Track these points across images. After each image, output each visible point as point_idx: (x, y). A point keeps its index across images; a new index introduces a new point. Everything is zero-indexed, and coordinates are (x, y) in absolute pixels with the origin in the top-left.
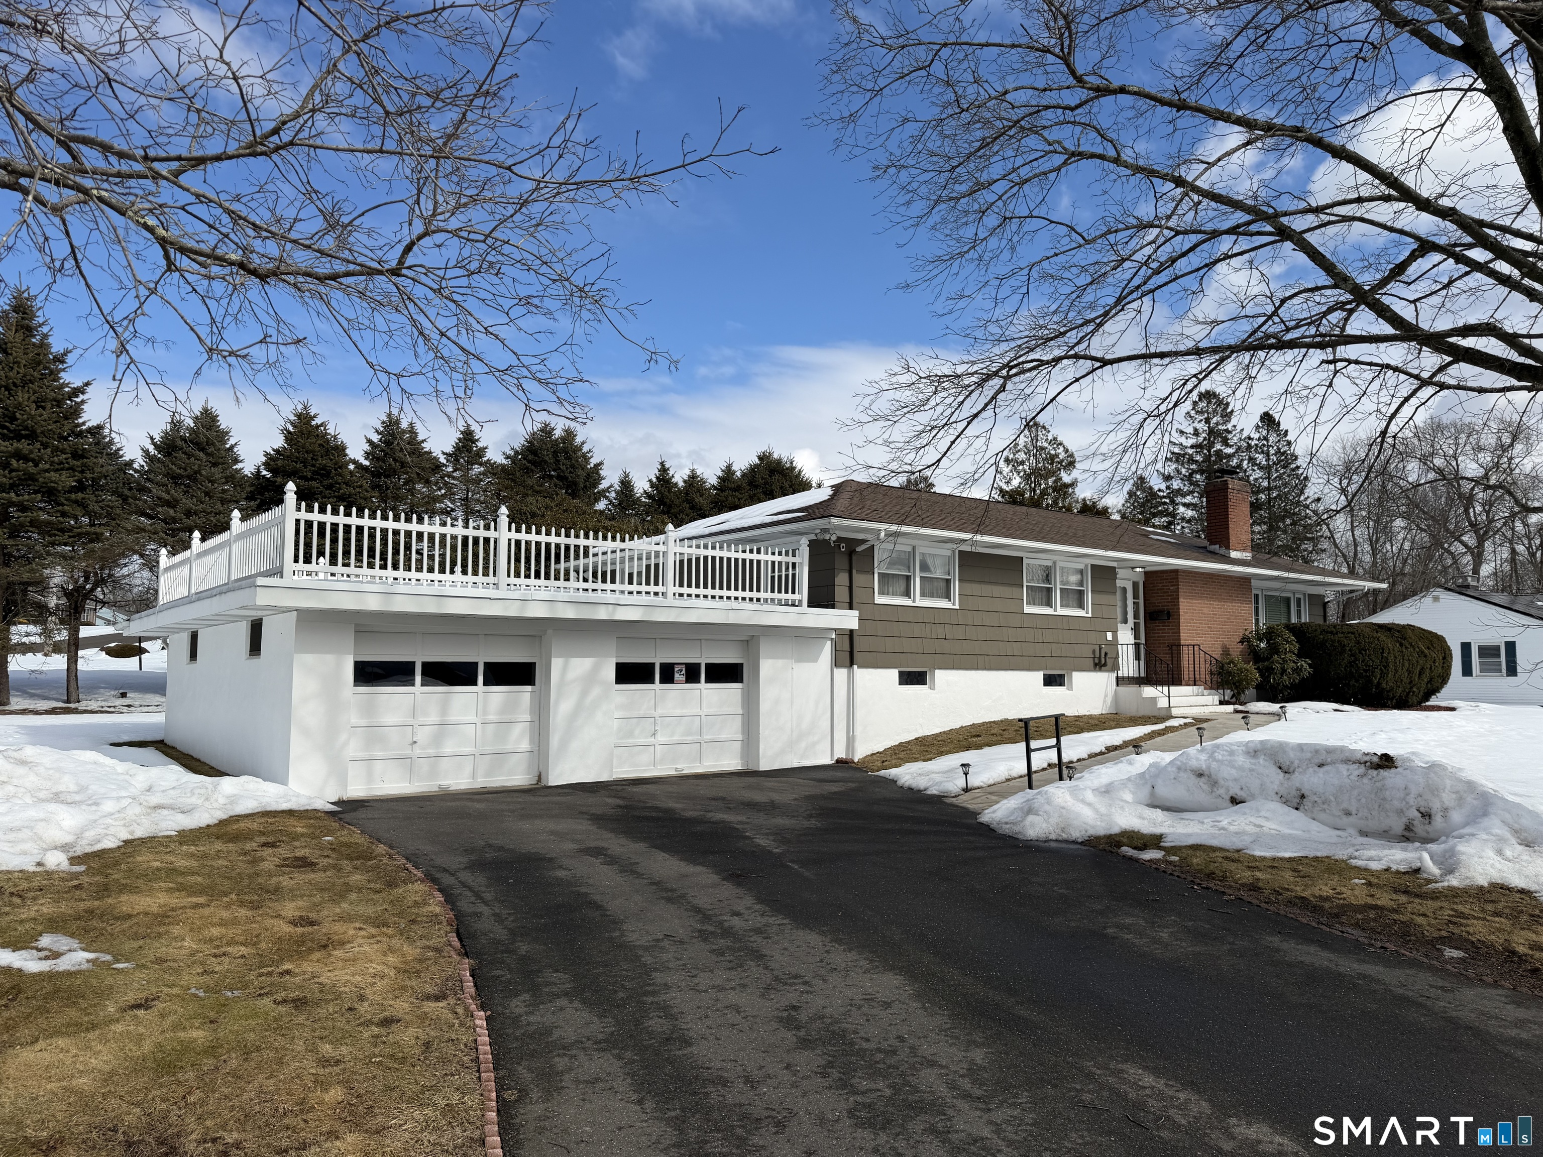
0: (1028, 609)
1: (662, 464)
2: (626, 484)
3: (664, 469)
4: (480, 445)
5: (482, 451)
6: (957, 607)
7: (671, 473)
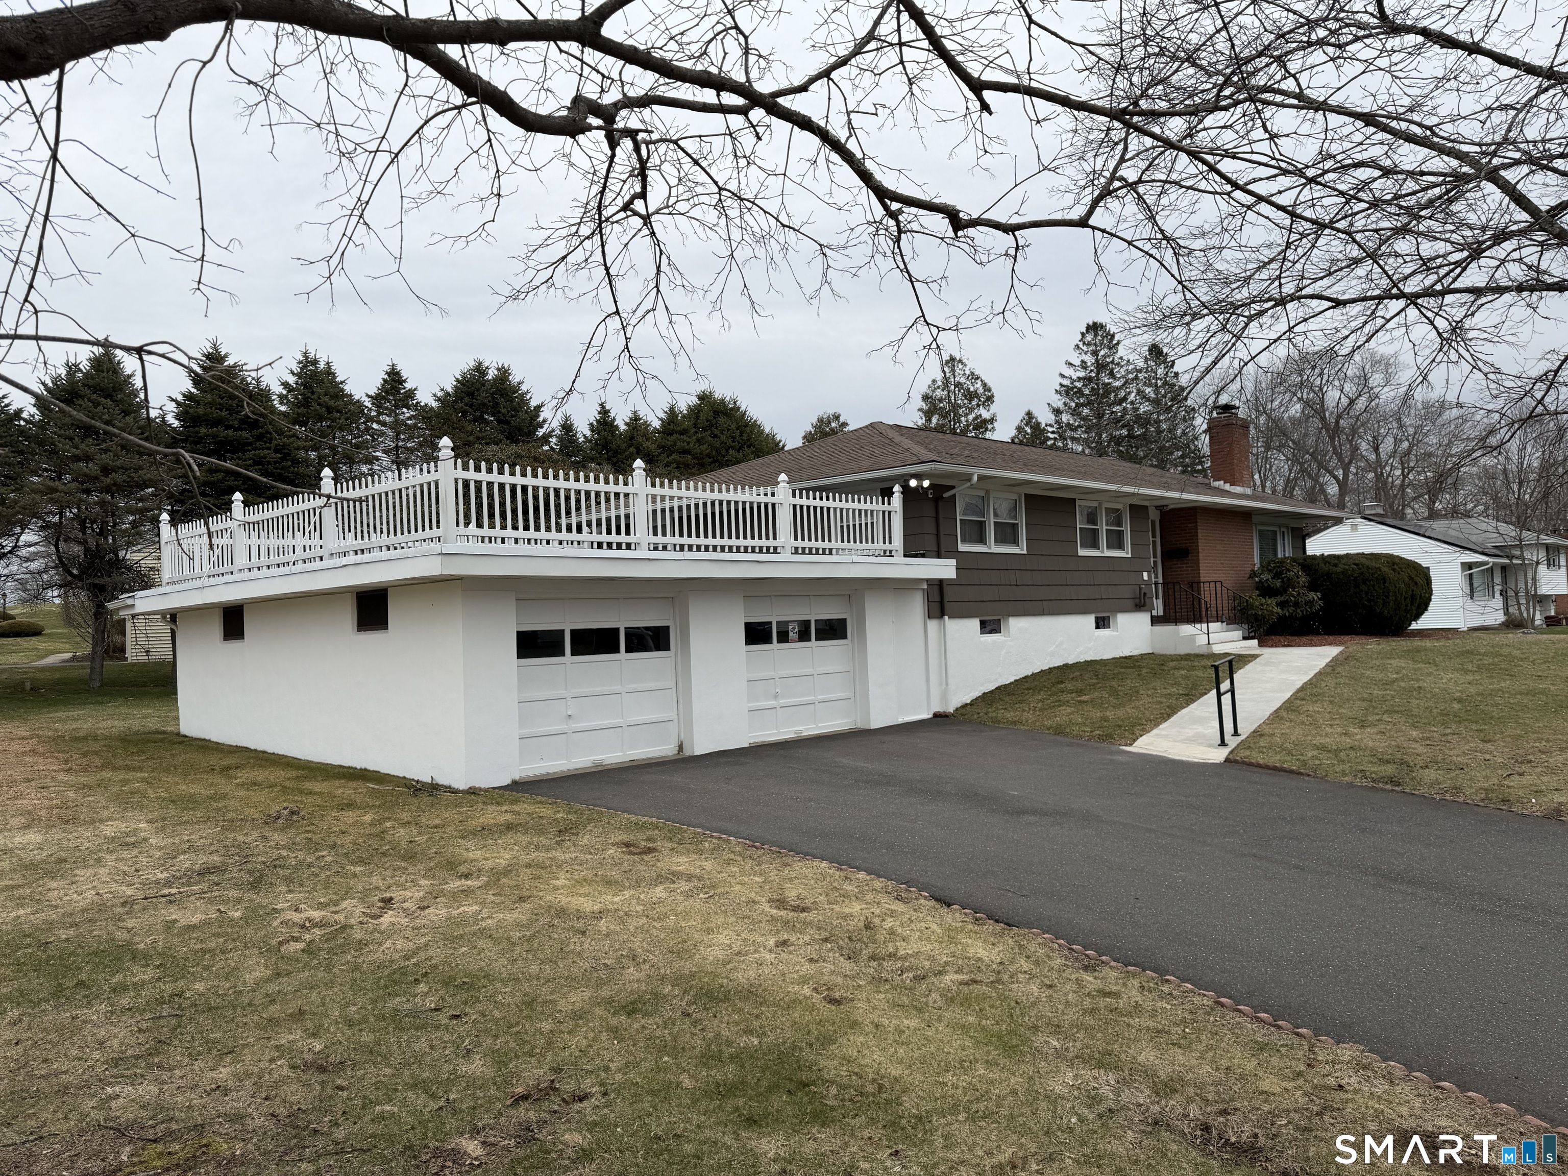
0: (1082, 552)
1: (602, 405)
2: (567, 427)
3: (604, 412)
4: (408, 386)
5: (411, 394)
6: (1025, 552)
7: (612, 415)
